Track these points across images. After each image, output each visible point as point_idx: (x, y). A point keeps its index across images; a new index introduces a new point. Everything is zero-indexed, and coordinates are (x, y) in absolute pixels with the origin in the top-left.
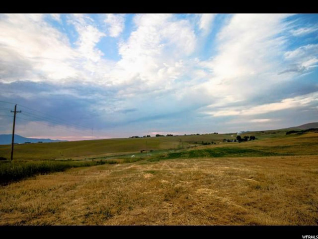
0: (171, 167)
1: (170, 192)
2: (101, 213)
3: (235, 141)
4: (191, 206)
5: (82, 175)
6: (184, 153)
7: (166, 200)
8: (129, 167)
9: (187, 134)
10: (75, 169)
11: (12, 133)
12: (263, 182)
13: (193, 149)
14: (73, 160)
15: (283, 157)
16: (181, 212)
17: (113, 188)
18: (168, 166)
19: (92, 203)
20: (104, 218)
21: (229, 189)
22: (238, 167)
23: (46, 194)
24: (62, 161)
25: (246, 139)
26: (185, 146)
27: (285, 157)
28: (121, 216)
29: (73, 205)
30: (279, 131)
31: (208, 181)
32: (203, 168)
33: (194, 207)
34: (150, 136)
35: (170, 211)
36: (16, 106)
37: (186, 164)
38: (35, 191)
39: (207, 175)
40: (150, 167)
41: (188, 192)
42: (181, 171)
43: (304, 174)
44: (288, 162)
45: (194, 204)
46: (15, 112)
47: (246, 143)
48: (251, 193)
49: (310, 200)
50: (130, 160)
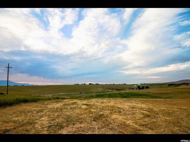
0: (98, 102)
1: (97, 116)
2: (57, 126)
3: (136, 89)
4: (109, 125)
5: (46, 104)
6: (105, 95)
7: (94, 121)
8: (73, 102)
9: (108, 84)
10: (42, 101)
11: (7, 80)
12: (152, 113)
13: (110, 93)
14: (41, 96)
15: (165, 99)
16: (103, 127)
17: (64, 113)
18: (96, 102)
19: (52, 120)
20: (59, 129)
21: (131, 116)
22: (137, 104)
23: (26, 114)
24: (35, 96)
25: (143, 88)
26: (106, 90)
27: (166, 99)
28: (69, 128)
29: (41, 121)
30: (164, 84)
31: (119, 111)
32: (116, 104)
33: (111, 125)
34: (85, 84)
35: (96, 127)
36: (9, 64)
37: (106, 101)
38: (21, 112)
39: (118, 108)
40: (85, 102)
41: (107, 117)
42: (103, 105)
43: (177, 110)
44: (167, 102)
45: (110, 123)
46: (8, 68)
47: (143, 90)
48: (145, 119)
49: (180, 125)
50: (74, 98)
